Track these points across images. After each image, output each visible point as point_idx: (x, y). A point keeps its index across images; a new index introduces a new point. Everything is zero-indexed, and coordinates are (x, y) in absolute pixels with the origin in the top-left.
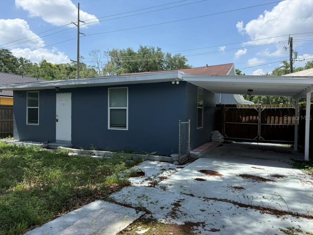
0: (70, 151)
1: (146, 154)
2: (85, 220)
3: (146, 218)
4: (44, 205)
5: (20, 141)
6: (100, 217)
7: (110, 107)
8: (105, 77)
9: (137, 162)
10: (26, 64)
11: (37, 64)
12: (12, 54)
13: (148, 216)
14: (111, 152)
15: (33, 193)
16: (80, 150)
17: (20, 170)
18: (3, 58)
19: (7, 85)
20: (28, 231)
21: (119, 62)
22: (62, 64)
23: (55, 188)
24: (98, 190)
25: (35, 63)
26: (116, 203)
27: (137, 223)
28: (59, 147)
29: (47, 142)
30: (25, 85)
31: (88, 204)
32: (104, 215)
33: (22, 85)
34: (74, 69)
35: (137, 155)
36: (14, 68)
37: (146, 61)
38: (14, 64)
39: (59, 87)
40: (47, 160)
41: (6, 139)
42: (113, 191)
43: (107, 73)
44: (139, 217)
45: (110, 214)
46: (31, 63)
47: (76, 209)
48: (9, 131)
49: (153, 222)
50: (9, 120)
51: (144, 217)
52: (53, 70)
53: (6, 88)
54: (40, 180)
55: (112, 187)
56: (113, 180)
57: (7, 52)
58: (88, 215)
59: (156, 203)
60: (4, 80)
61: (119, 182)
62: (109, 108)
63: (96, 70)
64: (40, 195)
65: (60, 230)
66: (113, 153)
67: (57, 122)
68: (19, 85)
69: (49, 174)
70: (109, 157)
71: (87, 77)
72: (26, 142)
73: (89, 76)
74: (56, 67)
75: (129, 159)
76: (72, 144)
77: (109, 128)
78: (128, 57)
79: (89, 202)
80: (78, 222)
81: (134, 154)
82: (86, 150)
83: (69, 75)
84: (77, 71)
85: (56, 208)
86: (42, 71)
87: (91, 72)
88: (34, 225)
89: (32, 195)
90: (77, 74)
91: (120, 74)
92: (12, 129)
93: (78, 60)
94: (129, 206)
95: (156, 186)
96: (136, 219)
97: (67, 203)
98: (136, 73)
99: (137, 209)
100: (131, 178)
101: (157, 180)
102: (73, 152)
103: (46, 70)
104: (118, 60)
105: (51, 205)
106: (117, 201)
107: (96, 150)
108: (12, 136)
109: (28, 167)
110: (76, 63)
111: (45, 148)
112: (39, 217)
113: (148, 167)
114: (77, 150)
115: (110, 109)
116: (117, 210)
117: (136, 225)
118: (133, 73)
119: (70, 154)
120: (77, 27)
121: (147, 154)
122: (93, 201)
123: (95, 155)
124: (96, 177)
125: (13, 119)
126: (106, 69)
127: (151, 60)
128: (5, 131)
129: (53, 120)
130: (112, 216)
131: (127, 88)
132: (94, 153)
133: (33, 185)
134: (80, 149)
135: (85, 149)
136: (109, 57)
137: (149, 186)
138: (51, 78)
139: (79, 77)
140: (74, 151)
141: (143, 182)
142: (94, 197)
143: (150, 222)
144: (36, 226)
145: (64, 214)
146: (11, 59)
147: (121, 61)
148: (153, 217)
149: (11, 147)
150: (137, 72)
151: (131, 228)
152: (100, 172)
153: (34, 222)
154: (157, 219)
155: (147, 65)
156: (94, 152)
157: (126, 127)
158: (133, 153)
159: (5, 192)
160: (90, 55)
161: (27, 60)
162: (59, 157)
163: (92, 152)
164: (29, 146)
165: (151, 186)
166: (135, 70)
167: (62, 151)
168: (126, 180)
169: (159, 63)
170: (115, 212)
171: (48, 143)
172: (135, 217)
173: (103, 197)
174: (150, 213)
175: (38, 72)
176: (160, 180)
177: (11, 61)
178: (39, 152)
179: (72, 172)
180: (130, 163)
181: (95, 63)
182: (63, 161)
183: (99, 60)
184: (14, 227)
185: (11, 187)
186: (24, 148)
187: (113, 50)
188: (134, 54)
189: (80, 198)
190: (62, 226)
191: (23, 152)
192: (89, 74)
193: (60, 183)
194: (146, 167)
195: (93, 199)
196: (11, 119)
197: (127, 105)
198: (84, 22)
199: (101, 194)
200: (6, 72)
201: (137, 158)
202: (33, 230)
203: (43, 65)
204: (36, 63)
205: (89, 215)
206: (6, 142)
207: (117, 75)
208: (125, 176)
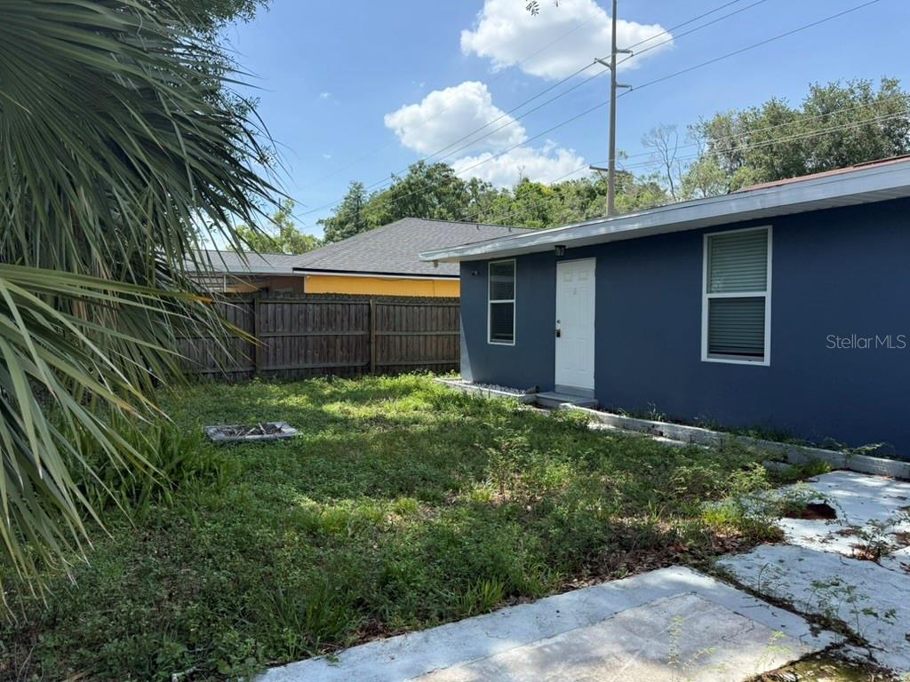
0: (593, 417)
1: (837, 449)
2: (645, 614)
3: (851, 655)
4: (537, 549)
5: (475, 383)
6: (690, 616)
7: (708, 292)
8: (690, 204)
9: (803, 472)
10: (483, 195)
11: (507, 191)
12: (454, 174)
13: (855, 653)
14: (713, 429)
15: (510, 513)
16: (618, 416)
17: (479, 454)
18: (436, 187)
19: (447, 249)
20: (505, 606)
21: (735, 151)
22: (568, 182)
23: (562, 511)
24: (679, 538)
25: (504, 190)
26: (739, 587)
27: (815, 665)
28: (563, 404)
29: (533, 389)
30: (486, 245)
31: (651, 570)
32: (702, 613)
33: (480, 247)
34: (599, 193)
35: (805, 448)
36: (459, 206)
37: (837, 132)
38: (458, 196)
39: (563, 244)
40: (536, 436)
41: (446, 377)
42: (724, 550)
43: (697, 190)
44: (823, 648)
45: (720, 616)
46: (495, 190)
47: (618, 578)
48: (451, 359)
49: (877, 678)
50: (450, 333)
51: (841, 651)
52: (545, 202)
53: (446, 256)
54: (524, 484)
55: (721, 536)
56: (726, 516)
57: (445, 171)
58: (653, 603)
59: (887, 616)
60: (440, 238)
61: (745, 525)
62: (706, 297)
63: (663, 186)
64: (526, 522)
65: (580, 624)
66: (717, 435)
67: (557, 339)
68: (472, 248)
69: (543, 472)
70: (706, 445)
71: (636, 209)
72: (486, 387)
73: (641, 205)
74: (552, 191)
75: (775, 460)
76: (595, 398)
77: (704, 357)
78: (768, 128)
79: (652, 567)
80: (627, 615)
81: (791, 443)
82: (637, 418)
83: (587, 211)
84: (607, 197)
85: (565, 565)
86: (518, 207)
87: (648, 195)
88: (517, 594)
89: (508, 519)
90: (606, 206)
91: (737, 187)
92: (457, 355)
93: (612, 164)
94: (784, 604)
95: (883, 560)
96: (810, 652)
97: (592, 556)
98: (795, 179)
99: (815, 622)
100: (787, 519)
101: (889, 541)
102: (602, 421)
103: (528, 203)
104: (734, 145)
105: (554, 554)
106: (742, 583)
107: (665, 421)
108: (458, 371)
109: (497, 447)
110: (605, 174)
111: (531, 404)
112: (527, 578)
113: (848, 494)
114: (610, 415)
115: (710, 299)
116: (742, 607)
117: (811, 669)
118: (785, 181)
119: (592, 425)
120: (610, 71)
121: (843, 447)
122: (665, 567)
123: (661, 434)
124: (670, 499)
125: (459, 330)
126: (693, 178)
127: (855, 126)
128: (443, 359)
129: (548, 333)
130: (728, 623)
131: (770, 228)
132: (659, 429)
133: (507, 494)
134: (619, 413)
135: (632, 415)
136: (702, 140)
137: (853, 557)
138: (539, 222)
139: (613, 212)
140: (605, 420)
141: (832, 538)
142: (669, 556)
143: (866, 674)
144: (521, 598)
145: (586, 584)
146: (451, 186)
147: (743, 147)
148: (876, 661)
149: (457, 398)
150: (799, 174)
151: (796, 675)
152: (682, 485)
153: (515, 586)
154: (894, 672)
155: (840, 144)
156: (658, 426)
157: (762, 355)
158: (791, 440)
159: (451, 500)
160: (645, 143)
161: (485, 184)
162: (565, 429)
163: (653, 426)
164: (493, 397)
165: (864, 558)
166: (792, 166)
167: (571, 415)
168: (770, 524)
169: (888, 133)
170: (738, 614)
171: (537, 392)
172: (806, 643)
173: (696, 562)
174: (862, 645)
175: (511, 213)
176: (901, 544)
177: (453, 191)
178: (516, 413)
179: (601, 474)
180: (777, 471)
181: (658, 166)
182: (575, 441)
183: (670, 154)
184: (475, 590)
185: (463, 491)
186: (484, 400)
187: (718, 115)
188: (791, 117)
189: (628, 551)
190: (584, 616)
191: (482, 410)
192: (640, 199)
193: (572, 500)
194: (839, 493)
195: (665, 561)
196: (455, 330)
197: (766, 285)
198: (628, 52)
199: (687, 549)
200: (442, 219)
201: (806, 460)
202: (515, 607)
203: (522, 190)
204: (506, 187)
205: (657, 603)
206: (445, 383)
207: (729, 192)
208: (766, 511)
